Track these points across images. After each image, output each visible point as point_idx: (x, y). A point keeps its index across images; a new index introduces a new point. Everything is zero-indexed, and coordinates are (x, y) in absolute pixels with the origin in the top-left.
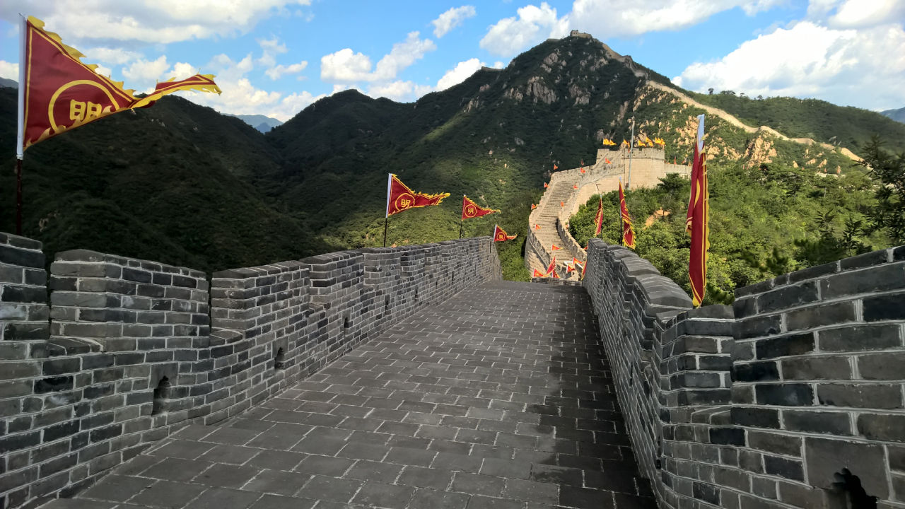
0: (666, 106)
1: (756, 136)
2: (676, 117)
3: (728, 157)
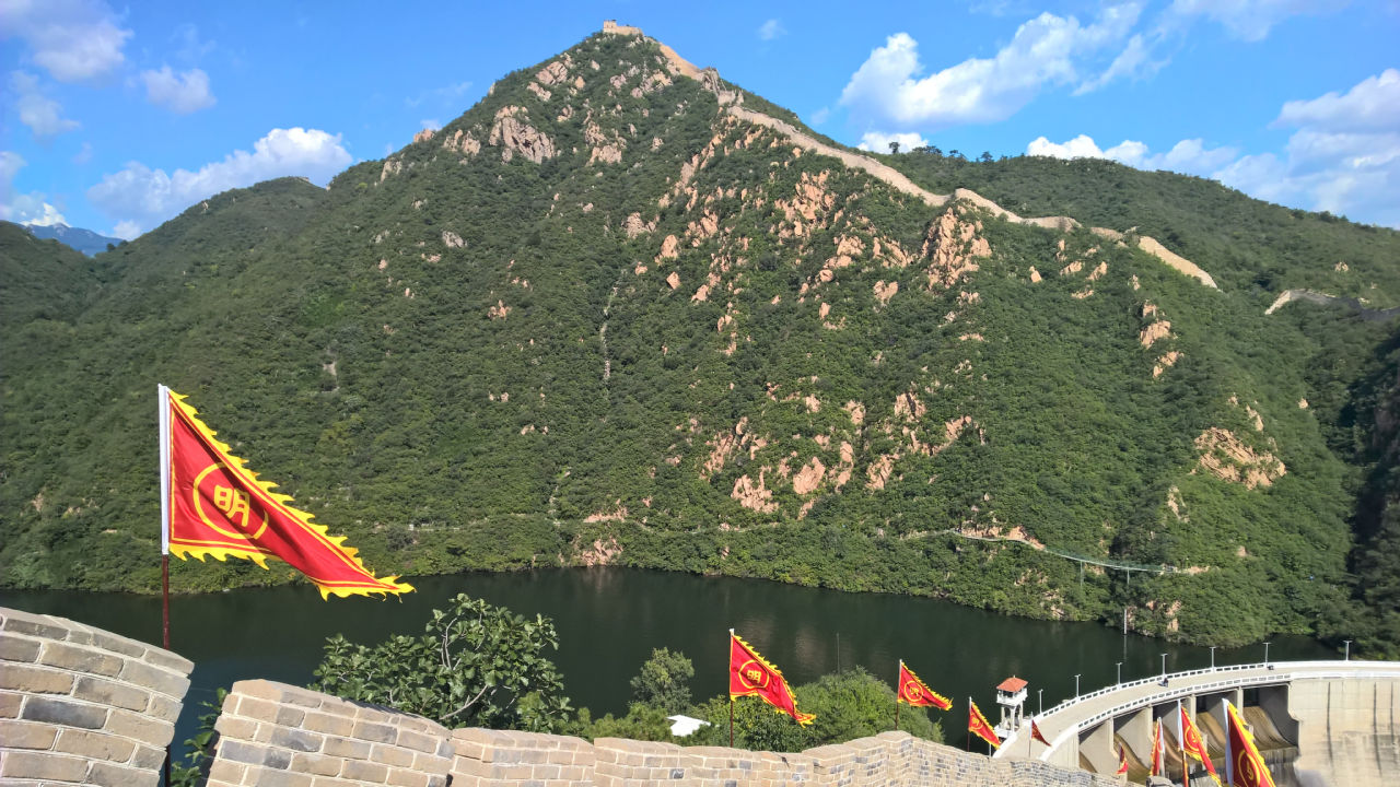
0: (761, 155)
1: (941, 211)
2: (776, 176)
3: (881, 262)
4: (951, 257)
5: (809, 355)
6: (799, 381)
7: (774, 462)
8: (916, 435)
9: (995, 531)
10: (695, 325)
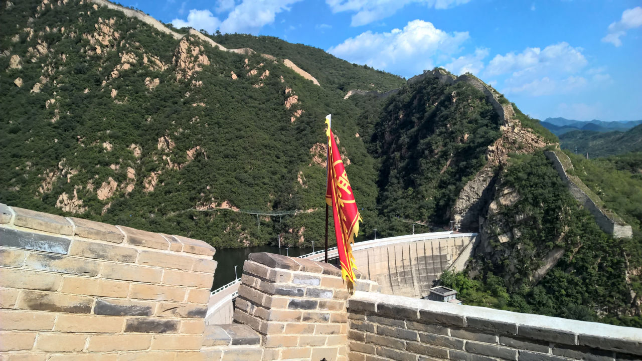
1: (182, 40)
3: (148, 67)
4: (187, 64)
5: (104, 119)
6: (99, 134)
7: (84, 183)
8: (170, 159)
9: (213, 205)
10: (32, 107)
